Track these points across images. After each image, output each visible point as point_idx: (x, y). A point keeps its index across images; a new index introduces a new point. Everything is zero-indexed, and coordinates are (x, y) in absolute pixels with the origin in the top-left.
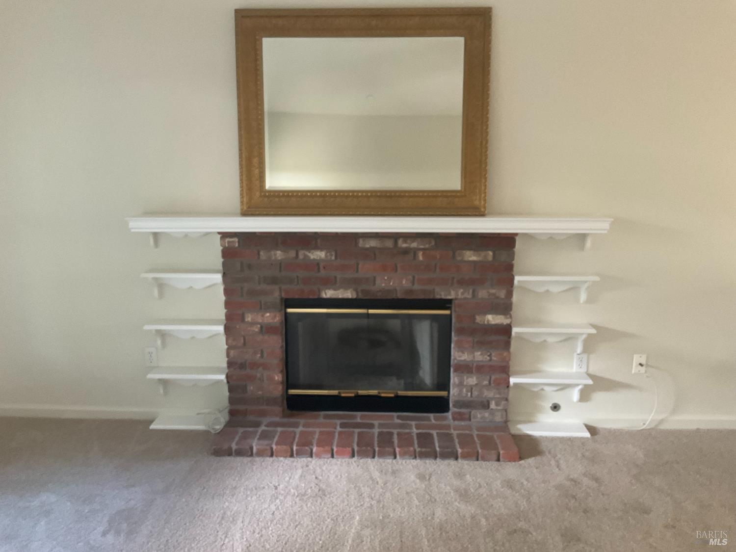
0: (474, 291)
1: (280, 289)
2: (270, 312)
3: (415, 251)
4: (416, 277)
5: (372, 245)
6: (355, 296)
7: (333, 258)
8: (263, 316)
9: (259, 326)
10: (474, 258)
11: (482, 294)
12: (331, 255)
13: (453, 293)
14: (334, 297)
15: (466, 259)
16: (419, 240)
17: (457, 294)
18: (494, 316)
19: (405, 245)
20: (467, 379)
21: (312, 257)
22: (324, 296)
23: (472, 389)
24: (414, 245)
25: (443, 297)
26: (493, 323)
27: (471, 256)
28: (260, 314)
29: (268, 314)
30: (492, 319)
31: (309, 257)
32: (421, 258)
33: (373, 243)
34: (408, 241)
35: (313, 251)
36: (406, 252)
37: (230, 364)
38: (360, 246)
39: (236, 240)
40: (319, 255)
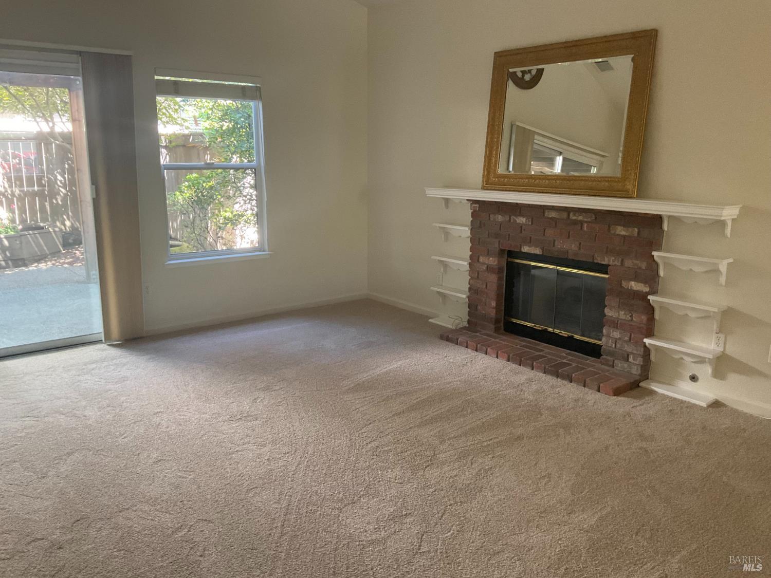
0: (622, 261)
1: (499, 242)
2: (492, 257)
3: (582, 223)
4: (582, 243)
5: (553, 216)
6: (541, 254)
7: (530, 224)
8: (488, 259)
9: (486, 266)
10: (623, 233)
11: (628, 263)
12: (529, 221)
13: (606, 259)
14: (529, 252)
15: (617, 232)
16: (584, 214)
17: (609, 261)
18: (636, 283)
19: (575, 218)
20: (613, 331)
21: (518, 222)
22: (523, 250)
23: (616, 342)
24: (580, 218)
25: (599, 262)
26: (635, 289)
27: (621, 231)
28: (487, 258)
29: (491, 259)
30: (635, 286)
31: (516, 221)
32: (585, 229)
33: (553, 214)
34: (577, 215)
35: (518, 217)
36: (575, 223)
37: (470, 289)
38: (546, 215)
39: (477, 205)
40: (522, 220)
